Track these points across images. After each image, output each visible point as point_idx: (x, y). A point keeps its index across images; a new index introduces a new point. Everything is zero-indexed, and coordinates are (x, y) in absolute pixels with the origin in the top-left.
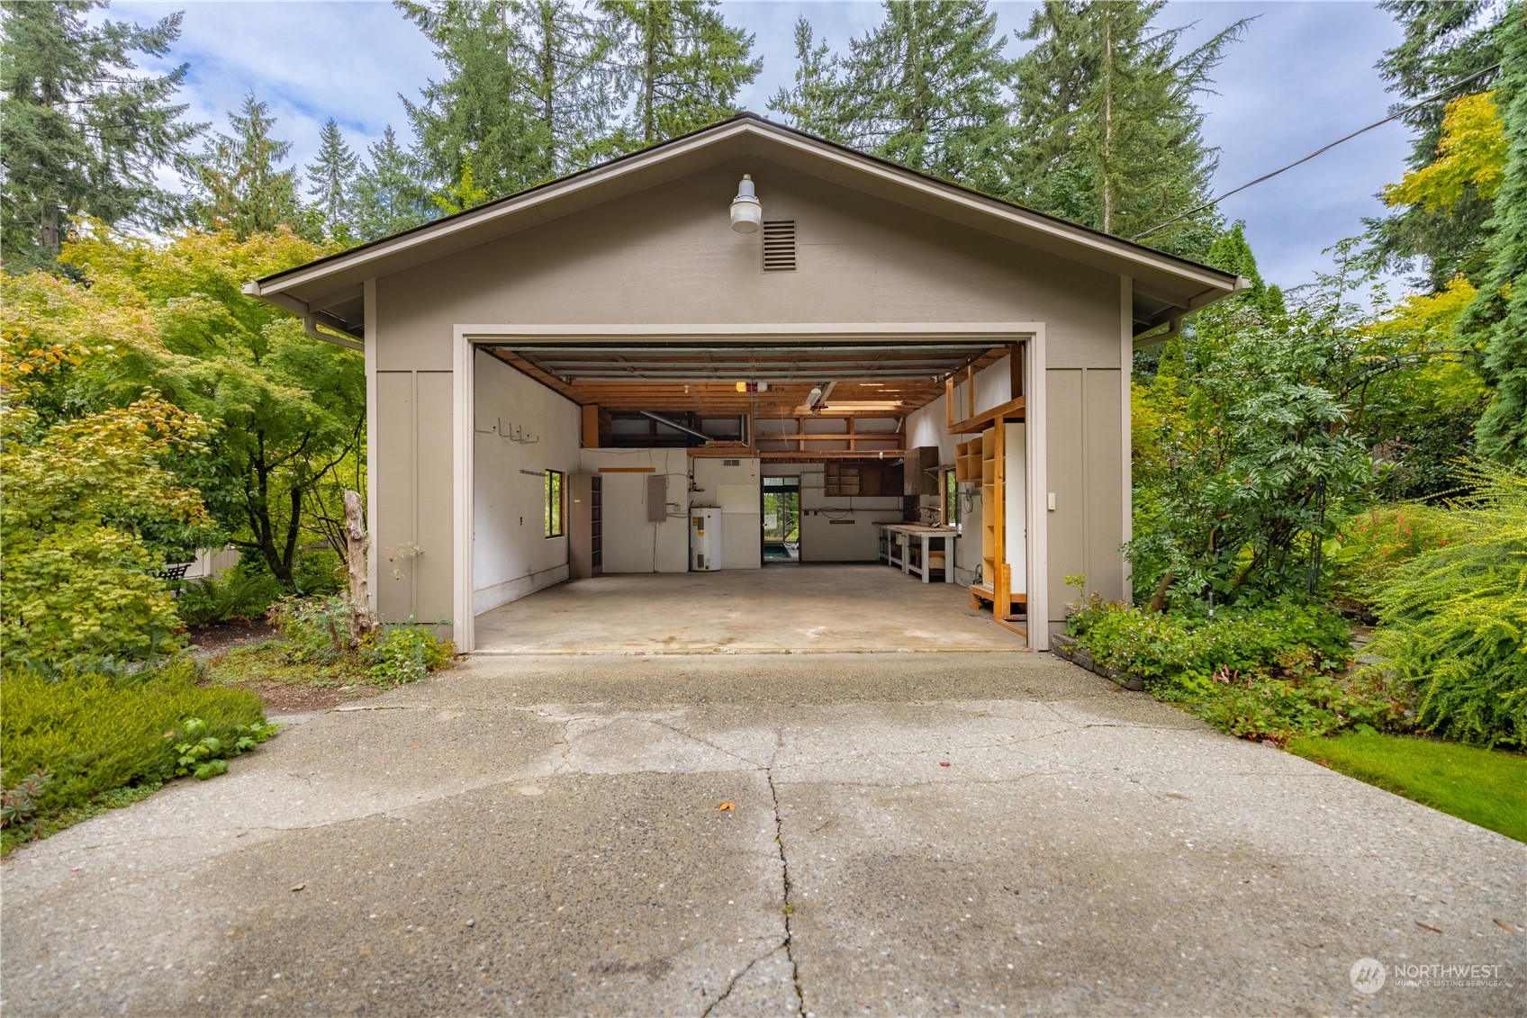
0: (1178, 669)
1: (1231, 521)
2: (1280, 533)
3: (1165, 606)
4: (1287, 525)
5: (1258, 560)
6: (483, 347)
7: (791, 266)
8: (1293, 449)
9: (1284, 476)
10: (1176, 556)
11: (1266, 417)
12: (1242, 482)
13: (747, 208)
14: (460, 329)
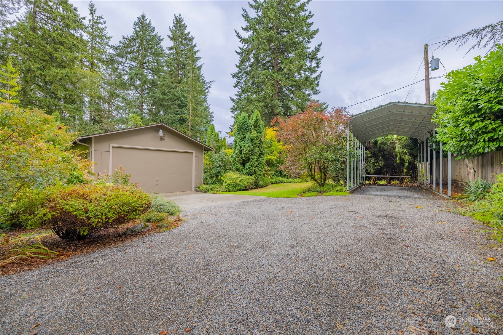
0: (209, 190)
1: (213, 175)
2: (217, 176)
3: (207, 184)
4: (218, 176)
5: (215, 179)
6: (113, 147)
7: (164, 140)
8: (218, 168)
9: (217, 171)
10: (208, 179)
11: (216, 165)
12: (214, 171)
13: (161, 133)
14: (111, 145)
